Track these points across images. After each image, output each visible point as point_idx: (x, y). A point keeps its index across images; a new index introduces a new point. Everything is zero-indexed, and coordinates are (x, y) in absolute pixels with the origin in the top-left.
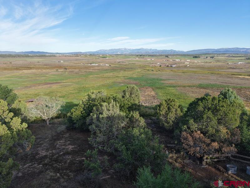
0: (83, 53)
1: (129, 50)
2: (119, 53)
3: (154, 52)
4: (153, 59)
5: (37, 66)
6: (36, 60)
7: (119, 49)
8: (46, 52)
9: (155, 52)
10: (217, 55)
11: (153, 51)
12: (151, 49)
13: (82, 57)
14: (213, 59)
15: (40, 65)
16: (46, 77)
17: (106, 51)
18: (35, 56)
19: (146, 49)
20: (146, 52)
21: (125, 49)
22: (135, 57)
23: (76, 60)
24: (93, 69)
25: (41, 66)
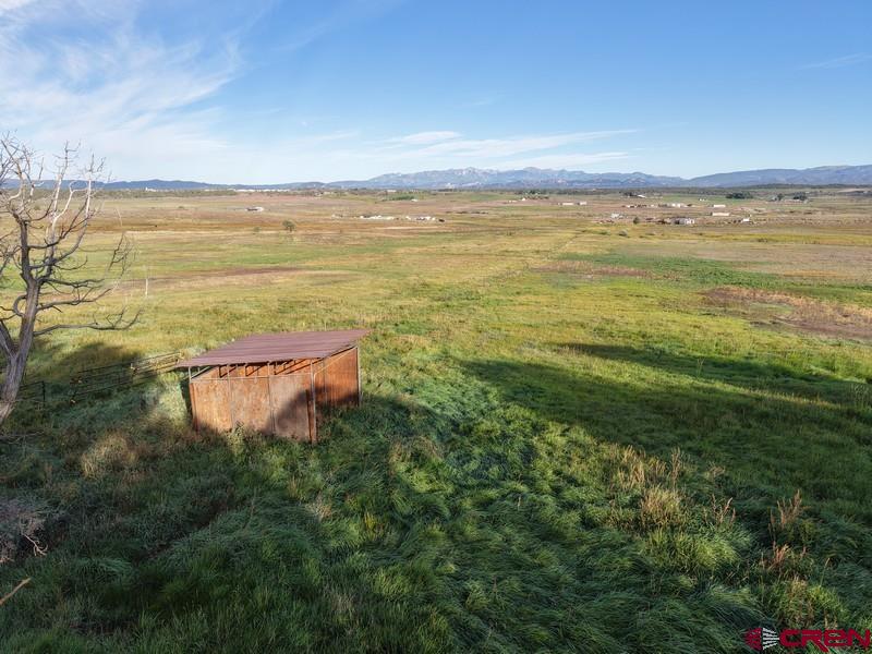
0: (328, 185)
1: (485, 173)
2: (449, 186)
3: (573, 182)
4: (585, 203)
5: (178, 221)
6: (170, 204)
7: (451, 173)
8: (201, 182)
9: (579, 182)
10: (813, 190)
11: (571, 179)
12: (563, 171)
13: (327, 196)
14: (805, 202)
15: (189, 217)
16: (220, 250)
17: (405, 180)
18: (167, 194)
19: (545, 172)
20: (547, 181)
21: (472, 172)
22: (512, 195)
23: (310, 206)
24: (386, 231)
25: (190, 221)
